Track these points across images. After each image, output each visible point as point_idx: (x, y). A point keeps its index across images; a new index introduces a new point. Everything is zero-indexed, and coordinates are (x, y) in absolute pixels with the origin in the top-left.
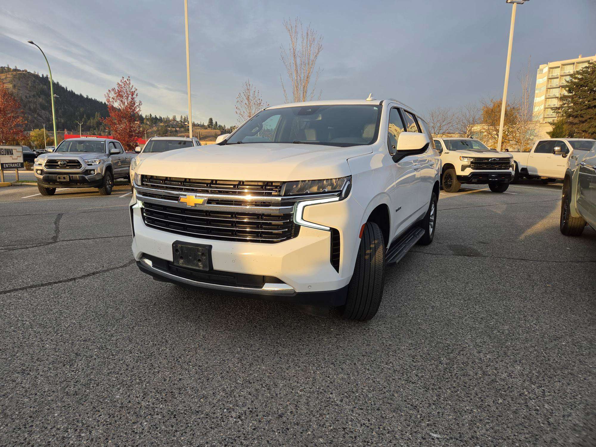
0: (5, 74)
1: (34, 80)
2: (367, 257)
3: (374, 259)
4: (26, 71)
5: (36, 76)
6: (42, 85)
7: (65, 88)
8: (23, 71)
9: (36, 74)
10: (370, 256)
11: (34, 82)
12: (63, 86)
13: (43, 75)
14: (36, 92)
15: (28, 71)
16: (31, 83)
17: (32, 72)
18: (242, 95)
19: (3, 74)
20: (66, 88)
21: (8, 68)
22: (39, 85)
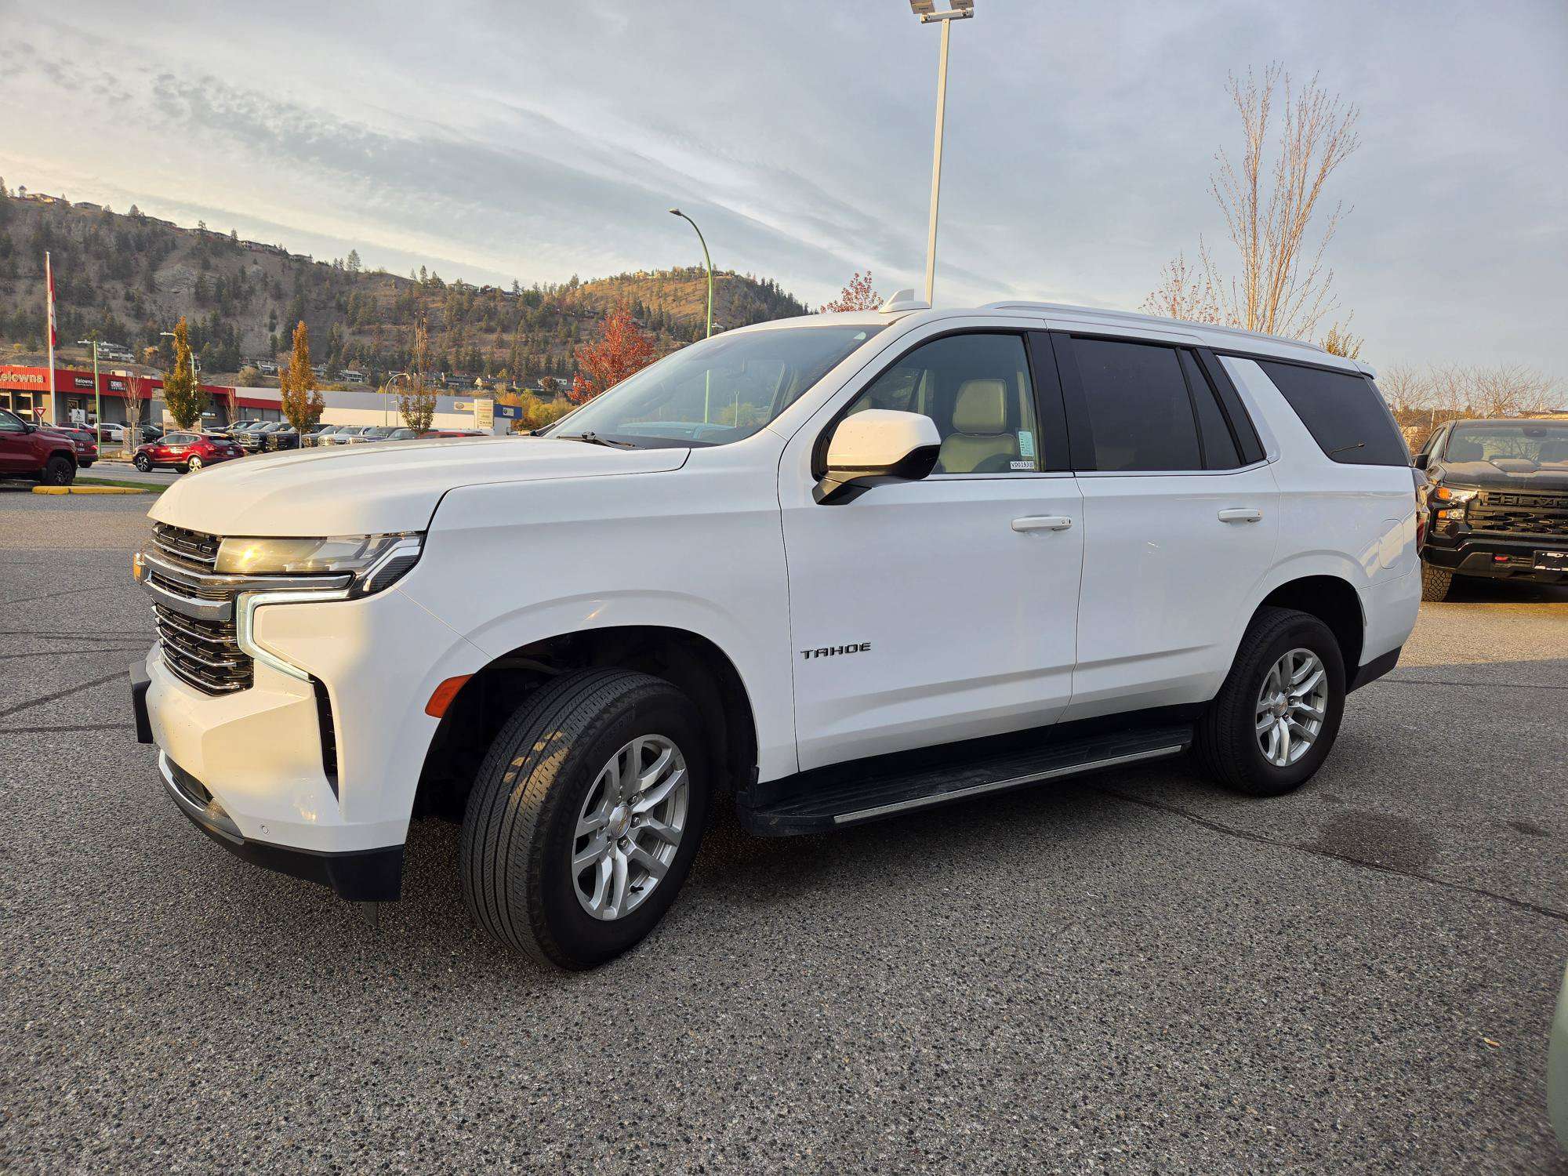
0: (693, 283)
1: (746, 292)
2: (509, 776)
3: (522, 786)
4: (732, 273)
5: (750, 284)
6: (758, 303)
7: (804, 306)
8: (727, 274)
9: (751, 278)
10: (517, 776)
11: (746, 296)
12: (799, 303)
13: (763, 281)
14: (746, 318)
15: (736, 274)
16: (739, 300)
17: (744, 275)
18: (1158, 298)
19: (690, 284)
20: (806, 307)
21: (701, 269)
22: (754, 302)
